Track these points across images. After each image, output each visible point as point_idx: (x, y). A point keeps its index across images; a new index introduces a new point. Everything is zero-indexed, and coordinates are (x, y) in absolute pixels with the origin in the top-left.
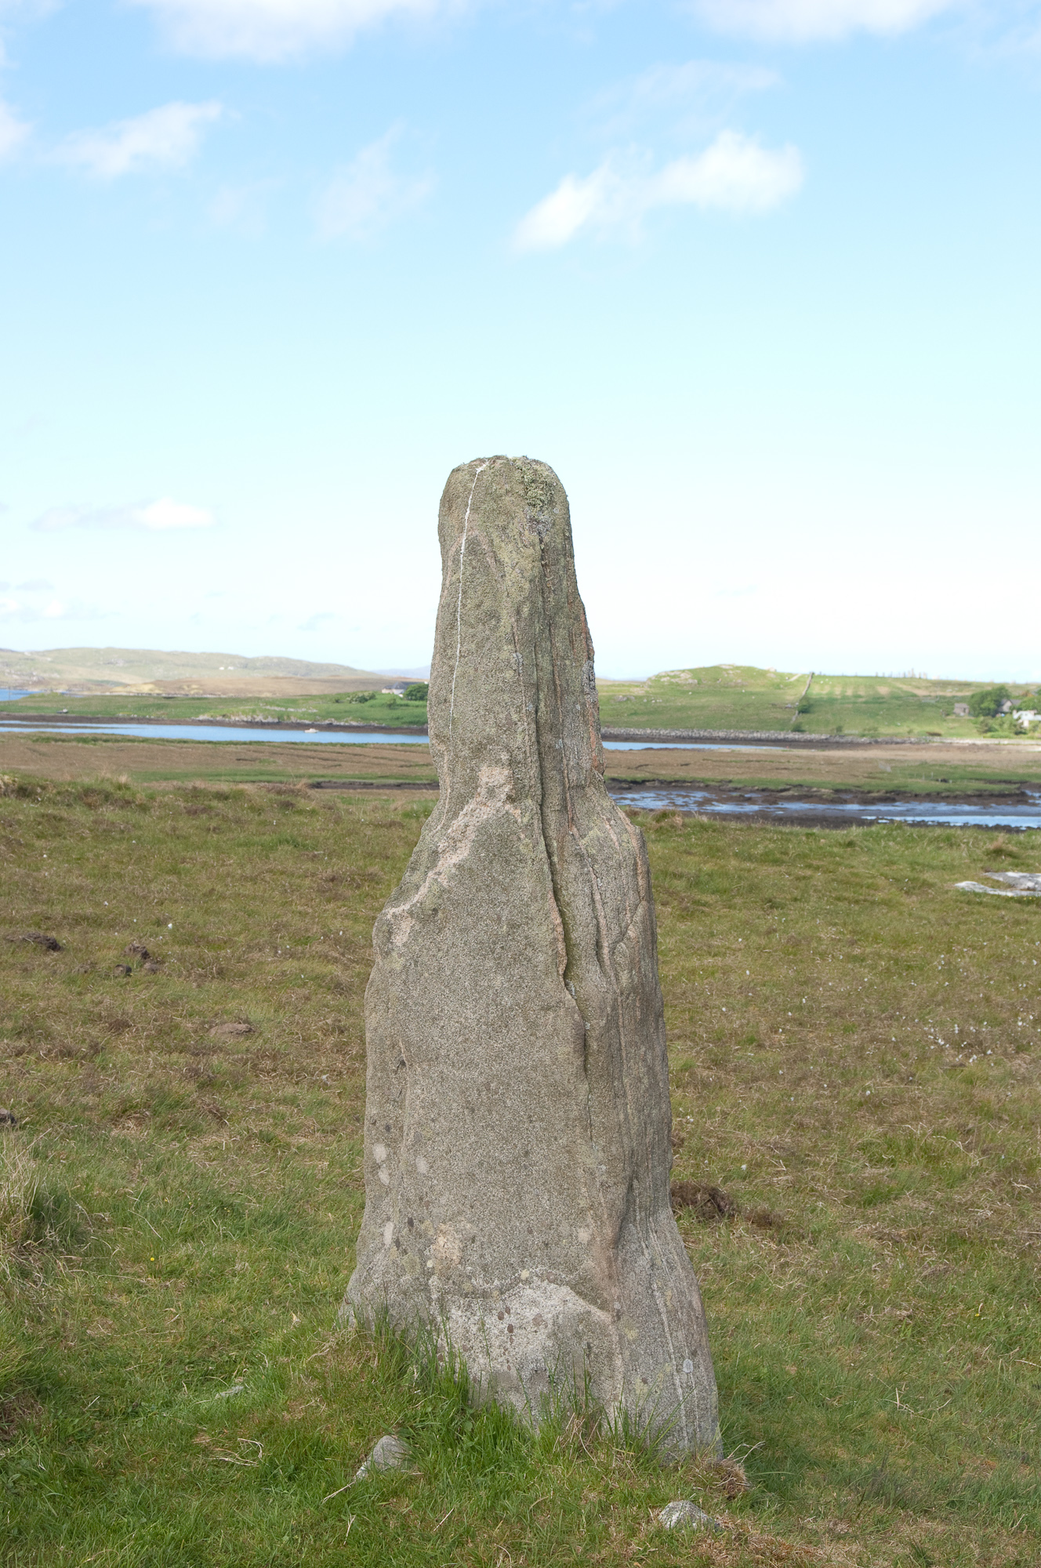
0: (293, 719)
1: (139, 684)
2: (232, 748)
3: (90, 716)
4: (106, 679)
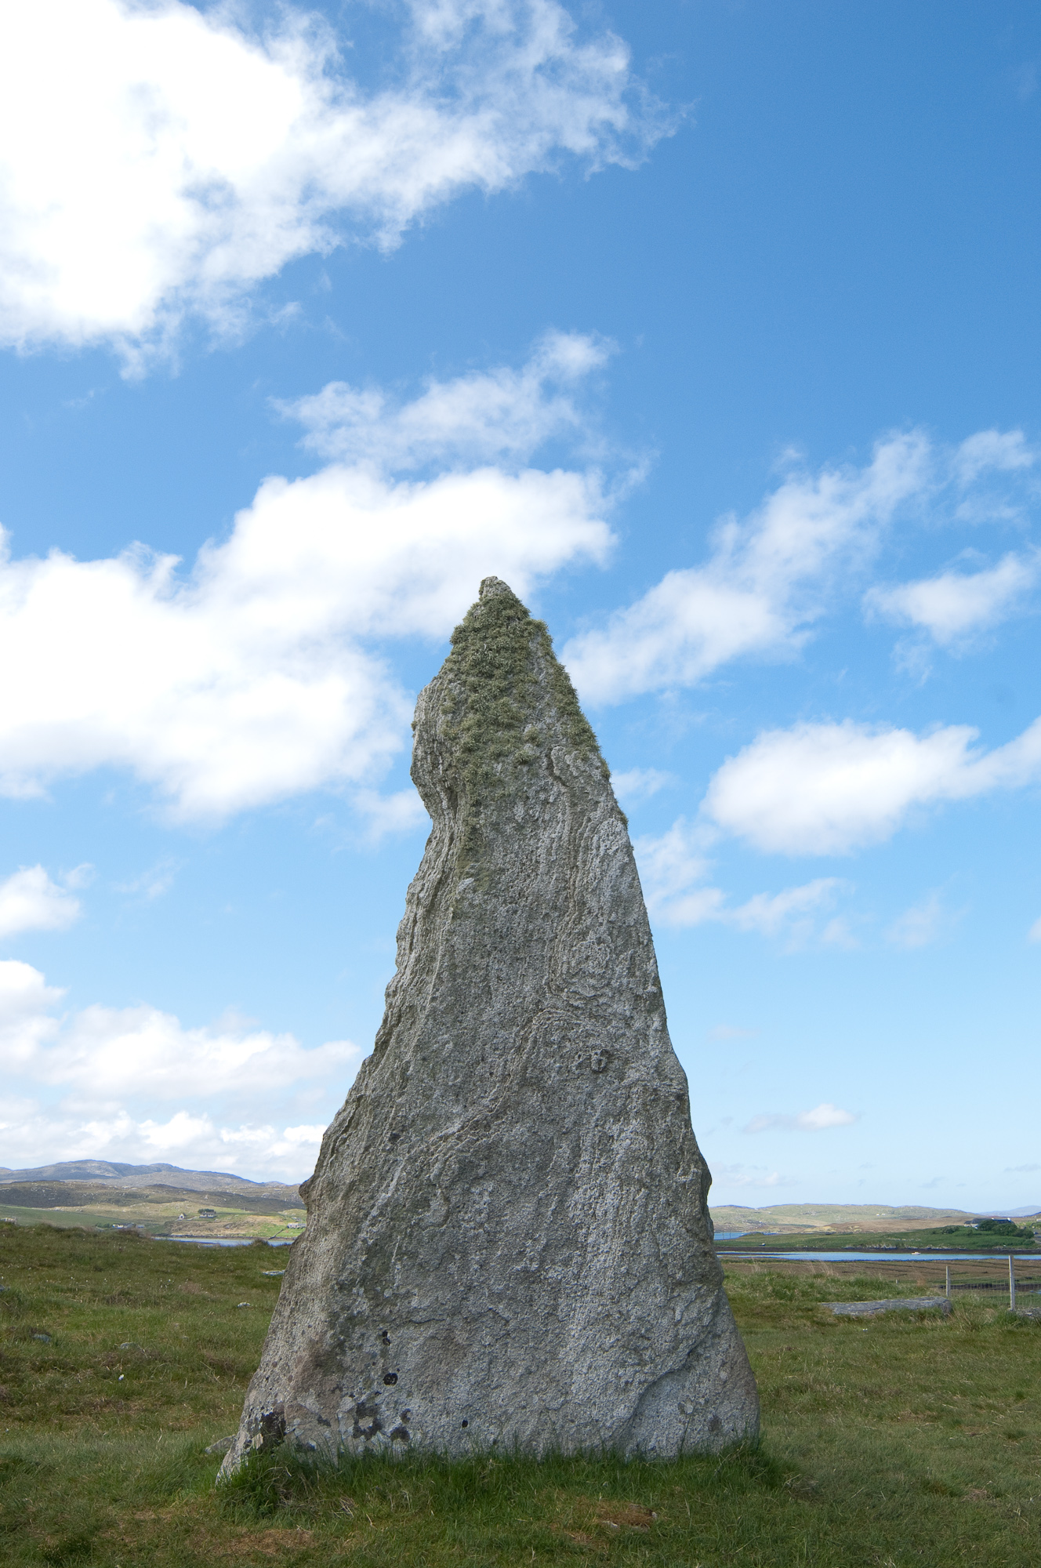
0: (905, 1245)
3: (778, 1247)
4: (804, 1223)
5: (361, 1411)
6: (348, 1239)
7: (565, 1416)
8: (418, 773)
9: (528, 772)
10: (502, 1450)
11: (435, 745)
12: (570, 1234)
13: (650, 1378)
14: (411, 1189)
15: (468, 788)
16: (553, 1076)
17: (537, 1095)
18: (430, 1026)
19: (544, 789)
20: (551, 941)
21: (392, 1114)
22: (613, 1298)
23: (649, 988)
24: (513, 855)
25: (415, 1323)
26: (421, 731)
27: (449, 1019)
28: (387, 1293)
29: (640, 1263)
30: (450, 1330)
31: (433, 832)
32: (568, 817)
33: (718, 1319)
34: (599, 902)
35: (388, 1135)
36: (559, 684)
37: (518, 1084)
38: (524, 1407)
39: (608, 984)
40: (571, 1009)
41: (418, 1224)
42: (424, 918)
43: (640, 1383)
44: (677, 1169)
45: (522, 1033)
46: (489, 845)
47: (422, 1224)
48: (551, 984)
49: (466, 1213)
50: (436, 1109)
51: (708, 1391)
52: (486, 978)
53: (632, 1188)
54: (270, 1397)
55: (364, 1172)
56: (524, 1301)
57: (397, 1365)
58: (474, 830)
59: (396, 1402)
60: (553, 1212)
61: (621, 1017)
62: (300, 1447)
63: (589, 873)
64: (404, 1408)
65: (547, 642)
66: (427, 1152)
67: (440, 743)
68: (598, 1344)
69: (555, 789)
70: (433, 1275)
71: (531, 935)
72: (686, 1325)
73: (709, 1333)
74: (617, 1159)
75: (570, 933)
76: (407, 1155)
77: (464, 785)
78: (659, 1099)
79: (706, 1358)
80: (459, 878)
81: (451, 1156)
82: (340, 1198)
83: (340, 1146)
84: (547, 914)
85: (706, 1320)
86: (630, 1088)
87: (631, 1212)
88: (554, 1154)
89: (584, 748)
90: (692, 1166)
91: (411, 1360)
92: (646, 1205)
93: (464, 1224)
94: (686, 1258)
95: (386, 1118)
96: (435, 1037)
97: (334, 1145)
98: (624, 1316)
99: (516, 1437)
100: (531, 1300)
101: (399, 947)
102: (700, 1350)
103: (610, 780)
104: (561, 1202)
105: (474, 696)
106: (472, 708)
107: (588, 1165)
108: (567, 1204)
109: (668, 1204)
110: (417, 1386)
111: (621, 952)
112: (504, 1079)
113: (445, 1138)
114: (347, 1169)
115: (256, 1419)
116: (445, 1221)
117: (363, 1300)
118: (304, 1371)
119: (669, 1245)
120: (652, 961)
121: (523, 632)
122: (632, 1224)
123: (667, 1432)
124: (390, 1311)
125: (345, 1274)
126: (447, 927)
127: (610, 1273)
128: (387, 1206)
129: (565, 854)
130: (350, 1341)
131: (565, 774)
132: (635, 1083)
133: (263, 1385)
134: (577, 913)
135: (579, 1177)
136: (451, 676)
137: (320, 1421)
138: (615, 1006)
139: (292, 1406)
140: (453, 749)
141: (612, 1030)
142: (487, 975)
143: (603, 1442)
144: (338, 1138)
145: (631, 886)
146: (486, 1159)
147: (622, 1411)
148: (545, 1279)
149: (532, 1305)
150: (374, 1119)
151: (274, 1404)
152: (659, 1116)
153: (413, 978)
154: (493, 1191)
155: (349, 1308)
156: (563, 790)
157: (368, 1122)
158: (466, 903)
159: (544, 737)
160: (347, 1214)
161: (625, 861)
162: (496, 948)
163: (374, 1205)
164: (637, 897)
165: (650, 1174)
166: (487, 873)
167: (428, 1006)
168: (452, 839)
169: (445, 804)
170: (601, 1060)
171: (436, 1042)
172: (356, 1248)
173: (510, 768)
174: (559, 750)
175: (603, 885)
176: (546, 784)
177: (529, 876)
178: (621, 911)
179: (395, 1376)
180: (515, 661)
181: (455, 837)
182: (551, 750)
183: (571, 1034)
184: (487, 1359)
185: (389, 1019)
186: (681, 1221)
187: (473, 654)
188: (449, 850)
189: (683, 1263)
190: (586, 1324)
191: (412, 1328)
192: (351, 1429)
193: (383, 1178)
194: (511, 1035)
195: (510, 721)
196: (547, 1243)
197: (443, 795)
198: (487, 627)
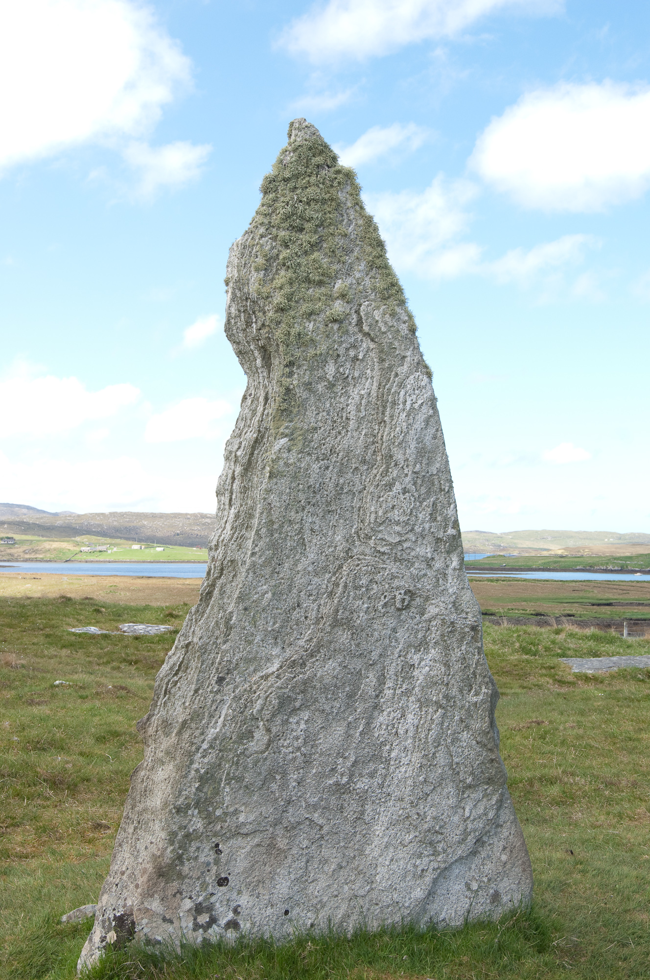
0: (629, 568)
1: (557, 549)
2: (574, 584)
3: (517, 567)
4: (541, 547)
5: (199, 909)
6: (184, 769)
7: (371, 901)
8: (232, 331)
9: (339, 329)
10: (318, 932)
11: (248, 304)
12: (375, 750)
13: (443, 866)
14: (237, 723)
15: (281, 349)
16: (361, 615)
17: (347, 634)
18: (250, 578)
19: (354, 346)
20: (360, 492)
21: (218, 659)
22: (412, 803)
23: (449, 531)
24: (325, 414)
25: (243, 834)
26: (234, 289)
27: (268, 571)
28: (218, 813)
29: (435, 772)
30: (273, 837)
31: (248, 388)
32: (377, 373)
33: (501, 812)
34: (405, 454)
35: (215, 678)
36: (368, 236)
37: (330, 625)
38: (337, 896)
39: (412, 530)
40: (378, 555)
41: (244, 753)
42: (242, 476)
43: (433, 870)
44: (470, 691)
45: (333, 579)
46: (303, 405)
47: (247, 753)
48: (360, 532)
49: (285, 740)
50: (257, 652)
51: (490, 871)
52: (300, 531)
53: (430, 709)
54: (120, 900)
55: (195, 712)
56: (336, 809)
57: (228, 870)
58: (288, 390)
59: (228, 900)
60: (361, 734)
61: (423, 559)
62: (148, 942)
63: (396, 427)
64: (235, 904)
65: (356, 190)
66: (251, 691)
67: (253, 302)
68: (399, 840)
69: (364, 345)
70: (257, 794)
71: (342, 488)
72: (474, 820)
73: (493, 824)
74: (417, 685)
75: (378, 485)
76: (233, 694)
77: (278, 345)
78: (455, 630)
79: (489, 845)
80: (275, 439)
81: (271, 693)
82: (174, 735)
83: (171, 688)
84: (356, 468)
85: (491, 815)
86: (430, 622)
87: (429, 730)
88: (362, 684)
89: (392, 302)
90: (483, 687)
91: (240, 864)
92: (442, 723)
93: (284, 750)
94: (475, 766)
95: (213, 663)
96: (255, 588)
97: (167, 687)
98: (421, 817)
99: (330, 920)
100: (342, 808)
101: (219, 501)
102: (485, 839)
103: (417, 334)
104: (368, 724)
105: (285, 253)
106: (284, 265)
107: (392, 691)
108: (373, 726)
109: (462, 721)
110: (246, 885)
111: (424, 500)
112: (318, 621)
113: (266, 677)
114: (179, 709)
115: (109, 919)
116: (267, 748)
117: (198, 820)
118: (149, 881)
119: (461, 756)
120: (452, 506)
121: (332, 181)
122: (429, 740)
123: (455, 906)
124: (221, 827)
125: (181, 800)
126: (264, 486)
127: (410, 782)
128: (216, 740)
129: (374, 409)
130: (187, 853)
131: (374, 330)
132: (434, 617)
133: (113, 890)
134: (384, 466)
135: (384, 702)
136: (262, 230)
137: (165, 920)
138: (418, 549)
139: (140, 909)
140: (266, 308)
141: (415, 572)
142: (302, 528)
143: (402, 919)
144: (169, 681)
145: (435, 437)
146: (302, 692)
147: (418, 893)
148: (354, 789)
149: (342, 812)
150: (202, 664)
151: (125, 906)
152: (455, 645)
153: (234, 534)
154: (308, 720)
155: (185, 827)
156: (372, 345)
157: (197, 668)
158: (281, 463)
159: (353, 293)
160: (181, 748)
161: (429, 414)
162: (309, 502)
163: (204, 740)
164: (440, 448)
165: (447, 697)
166: (301, 433)
167: (248, 561)
168: (266, 399)
169: (259, 362)
170: (404, 599)
171: (256, 593)
172: (190, 777)
173: (321, 326)
174: (368, 306)
175: (409, 438)
176: (356, 340)
177: (340, 433)
178: (425, 462)
179: (226, 879)
180: (325, 213)
181: (270, 396)
182: (360, 305)
183: (378, 577)
184: (304, 860)
185: (212, 571)
186: (472, 735)
187: (283, 207)
188: (264, 410)
189: (473, 770)
190: (389, 825)
191: (240, 839)
192: (191, 925)
193: (211, 716)
194: (323, 581)
195: (321, 278)
196: (355, 760)
197: (256, 353)
198: (297, 176)
